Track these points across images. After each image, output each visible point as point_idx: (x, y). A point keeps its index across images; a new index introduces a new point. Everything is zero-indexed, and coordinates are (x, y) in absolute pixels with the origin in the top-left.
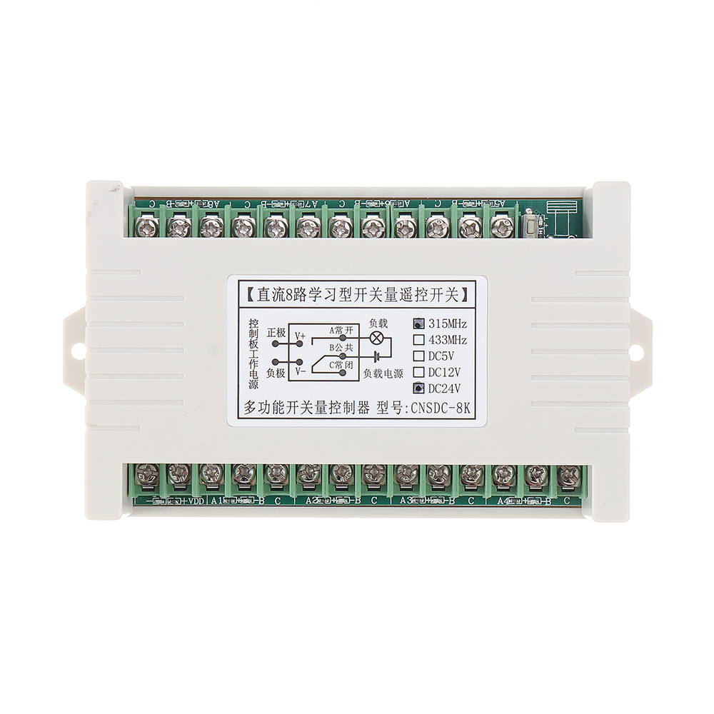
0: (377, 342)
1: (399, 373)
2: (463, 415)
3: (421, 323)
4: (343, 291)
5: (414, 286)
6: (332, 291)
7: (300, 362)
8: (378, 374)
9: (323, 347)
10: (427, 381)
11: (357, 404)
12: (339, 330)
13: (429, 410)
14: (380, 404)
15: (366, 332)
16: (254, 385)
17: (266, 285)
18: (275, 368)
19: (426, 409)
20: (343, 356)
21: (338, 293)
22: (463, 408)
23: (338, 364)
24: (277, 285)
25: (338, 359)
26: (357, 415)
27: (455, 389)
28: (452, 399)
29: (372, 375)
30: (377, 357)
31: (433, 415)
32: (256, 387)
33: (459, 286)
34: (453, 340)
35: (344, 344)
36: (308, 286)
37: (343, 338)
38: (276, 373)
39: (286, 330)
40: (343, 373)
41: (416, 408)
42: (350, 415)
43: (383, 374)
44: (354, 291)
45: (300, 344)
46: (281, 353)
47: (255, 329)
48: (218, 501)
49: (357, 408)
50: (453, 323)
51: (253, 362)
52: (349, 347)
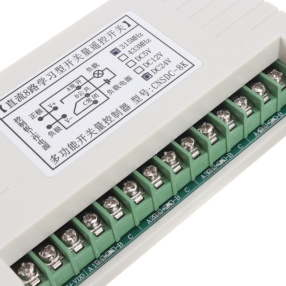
0: (100, 75)
1: (128, 79)
2: (185, 69)
3: (116, 50)
4: (57, 69)
5: (95, 40)
6: (51, 74)
7: (64, 116)
8: (116, 88)
9: (71, 100)
10: (148, 70)
11: (120, 109)
12: (73, 86)
13: (165, 81)
14: (133, 99)
15: (89, 76)
16: (46, 147)
17: (8, 98)
18: (52, 130)
19: (162, 81)
20: (87, 95)
21: (55, 72)
22: (181, 66)
23: (89, 100)
24: (15, 94)
25: (86, 98)
26: (125, 114)
27: (167, 62)
28: (171, 67)
29: (114, 90)
30: (107, 82)
31: (168, 82)
32: (49, 147)
33: (120, 23)
34: (142, 44)
35: (82, 89)
36: (35, 82)
37: (79, 88)
38: (54, 132)
39: (41, 108)
40: (95, 102)
41: (155, 85)
42: (121, 117)
43: (119, 86)
44: (63, 65)
45: (56, 108)
46: (48, 120)
47: (21, 122)
48: (93, 267)
49: (122, 111)
50: (134, 39)
51: (35, 137)
52: (86, 89)
